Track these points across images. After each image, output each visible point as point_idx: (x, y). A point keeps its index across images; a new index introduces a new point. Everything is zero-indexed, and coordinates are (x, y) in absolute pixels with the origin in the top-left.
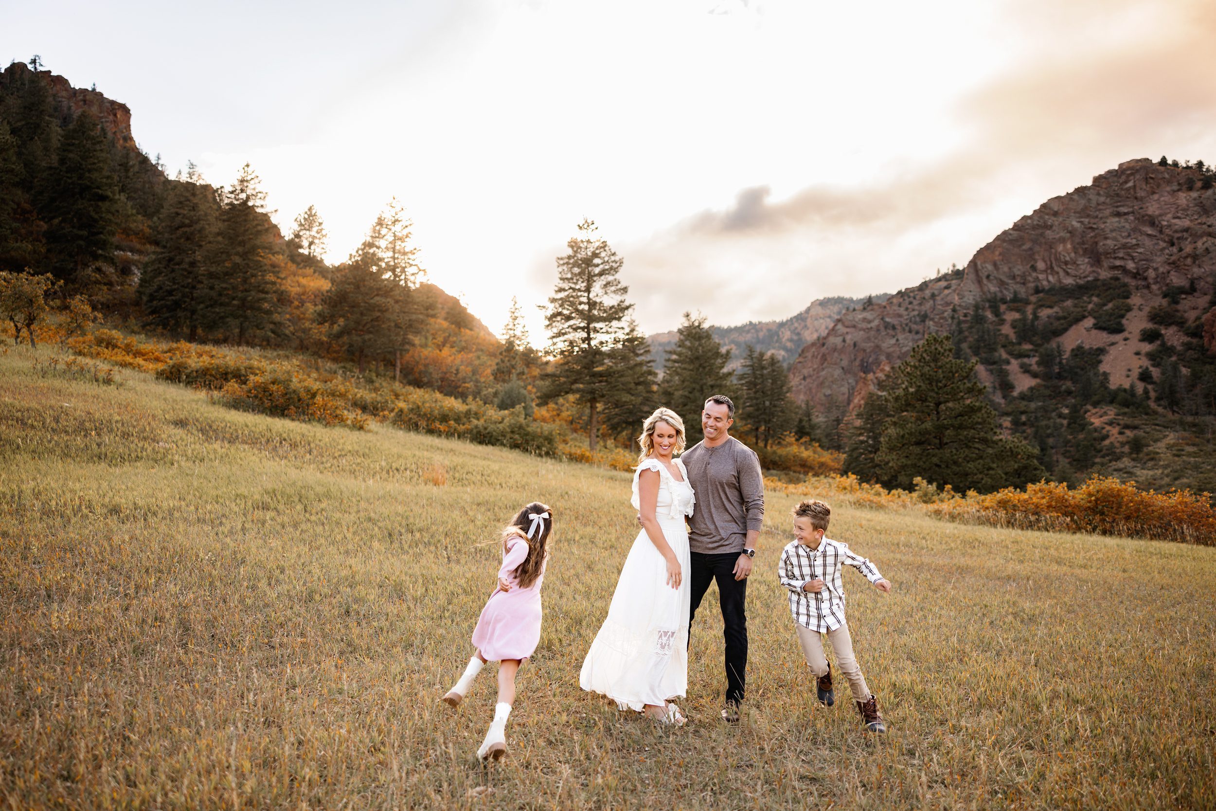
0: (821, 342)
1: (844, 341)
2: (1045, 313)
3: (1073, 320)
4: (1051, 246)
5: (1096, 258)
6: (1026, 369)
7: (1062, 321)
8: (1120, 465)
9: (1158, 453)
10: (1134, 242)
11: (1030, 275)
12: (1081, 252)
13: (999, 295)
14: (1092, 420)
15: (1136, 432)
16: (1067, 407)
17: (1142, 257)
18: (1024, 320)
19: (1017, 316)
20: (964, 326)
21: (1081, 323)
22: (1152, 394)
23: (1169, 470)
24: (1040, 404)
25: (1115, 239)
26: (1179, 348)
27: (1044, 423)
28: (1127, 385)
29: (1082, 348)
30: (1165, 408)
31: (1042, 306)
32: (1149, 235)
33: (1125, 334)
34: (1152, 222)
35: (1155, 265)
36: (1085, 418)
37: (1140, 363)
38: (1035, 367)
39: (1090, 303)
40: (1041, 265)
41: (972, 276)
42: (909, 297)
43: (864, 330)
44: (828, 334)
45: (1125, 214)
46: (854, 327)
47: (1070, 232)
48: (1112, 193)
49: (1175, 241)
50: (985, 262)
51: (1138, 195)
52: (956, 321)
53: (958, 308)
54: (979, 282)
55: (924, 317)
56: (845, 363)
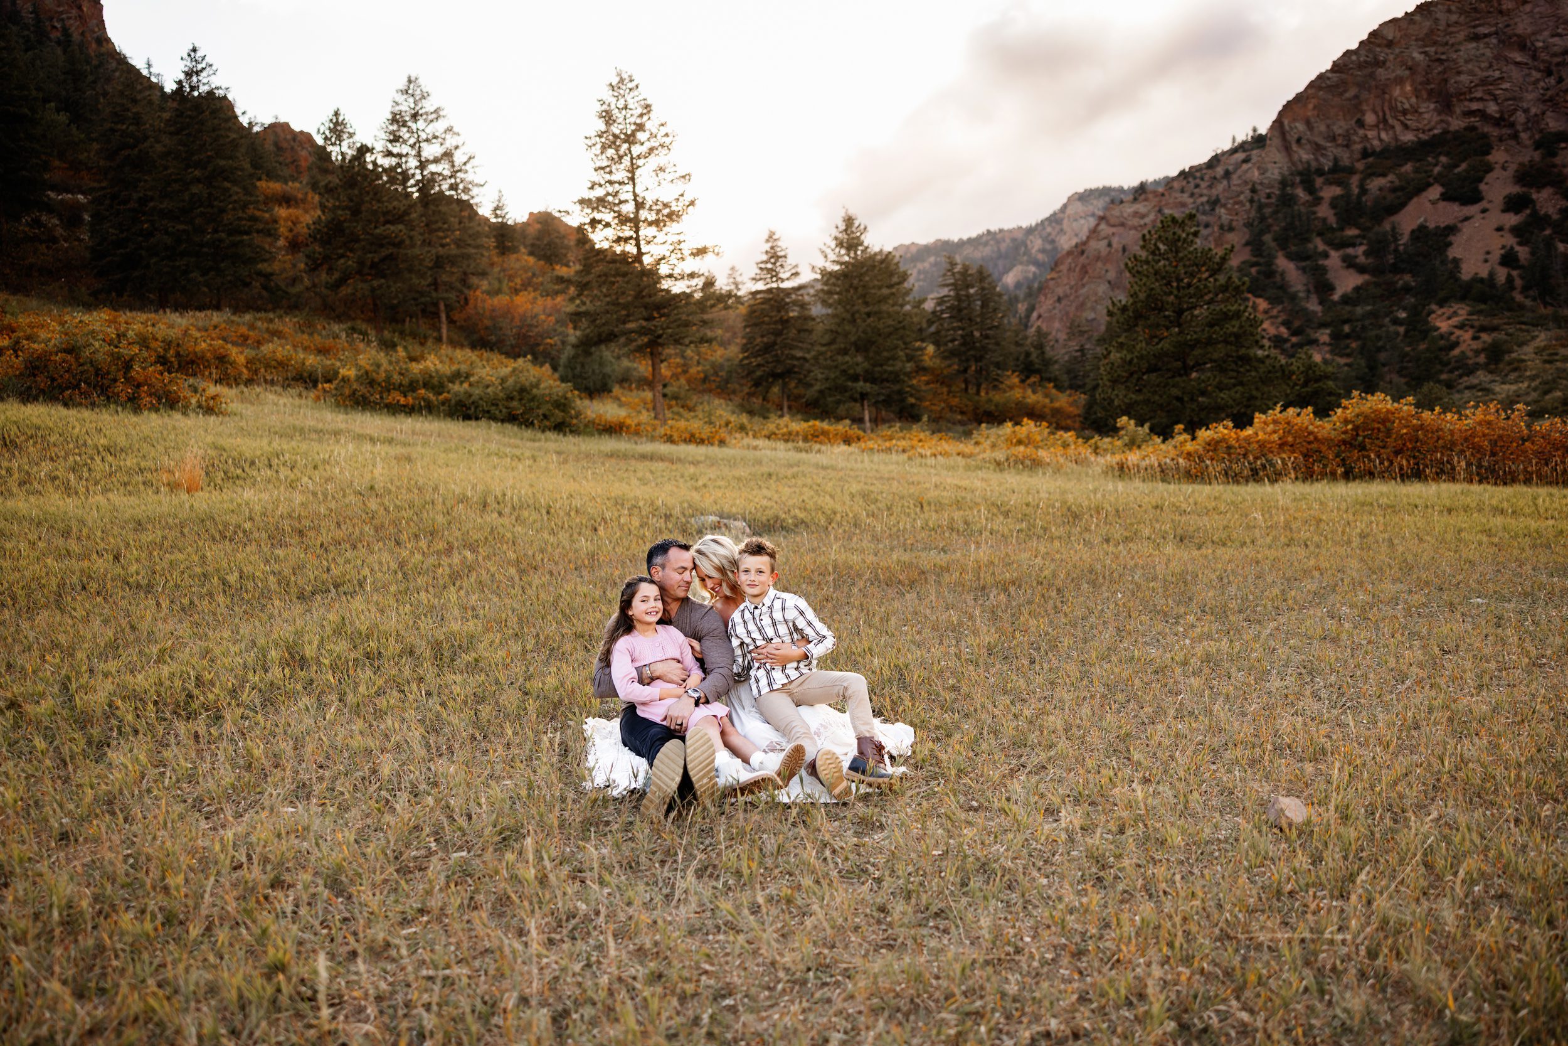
0: (1080, 249)
1: (1110, 245)
2: (1376, 184)
3: (1409, 191)
4: (1383, 90)
5: (1445, 102)
6: (1350, 263)
7: (1399, 194)
8: (1474, 380)
9: (1524, 361)
10: (1497, 74)
11: (1356, 133)
12: (1425, 95)
13: (1314, 164)
14: (1438, 324)
15: (1495, 335)
16: (1404, 309)
17: (1508, 95)
18: (1347, 196)
19: (1337, 191)
20: (1267, 211)
21: (1424, 194)
22: (1518, 282)
23: (1537, 382)
24: (1369, 308)
25: (1471, 73)
26: (1555, 217)
27: (1374, 333)
28: (1484, 274)
29: (1426, 227)
30: (1534, 299)
31: (1373, 174)
32: (1517, 64)
33: (1484, 204)
34: (1522, 45)
35: (1525, 105)
36: (1427, 322)
37: (1503, 241)
38: (1362, 259)
39: (1436, 165)
40: (1370, 118)
41: (1277, 141)
42: (1195, 178)
43: (1135, 228)
44: (1088, 238)
45: (1486, 36)
46: (1123, 225)
47: (1410, 69)
48: (1467, 8)
49: (1554, 68)
50: (1294, 120)
51: (1504, 7)
52: (1255, 205)
53: (1259, 187)
54: (1287, 148)
55: (1215, 203)
56: (1111, 275)
